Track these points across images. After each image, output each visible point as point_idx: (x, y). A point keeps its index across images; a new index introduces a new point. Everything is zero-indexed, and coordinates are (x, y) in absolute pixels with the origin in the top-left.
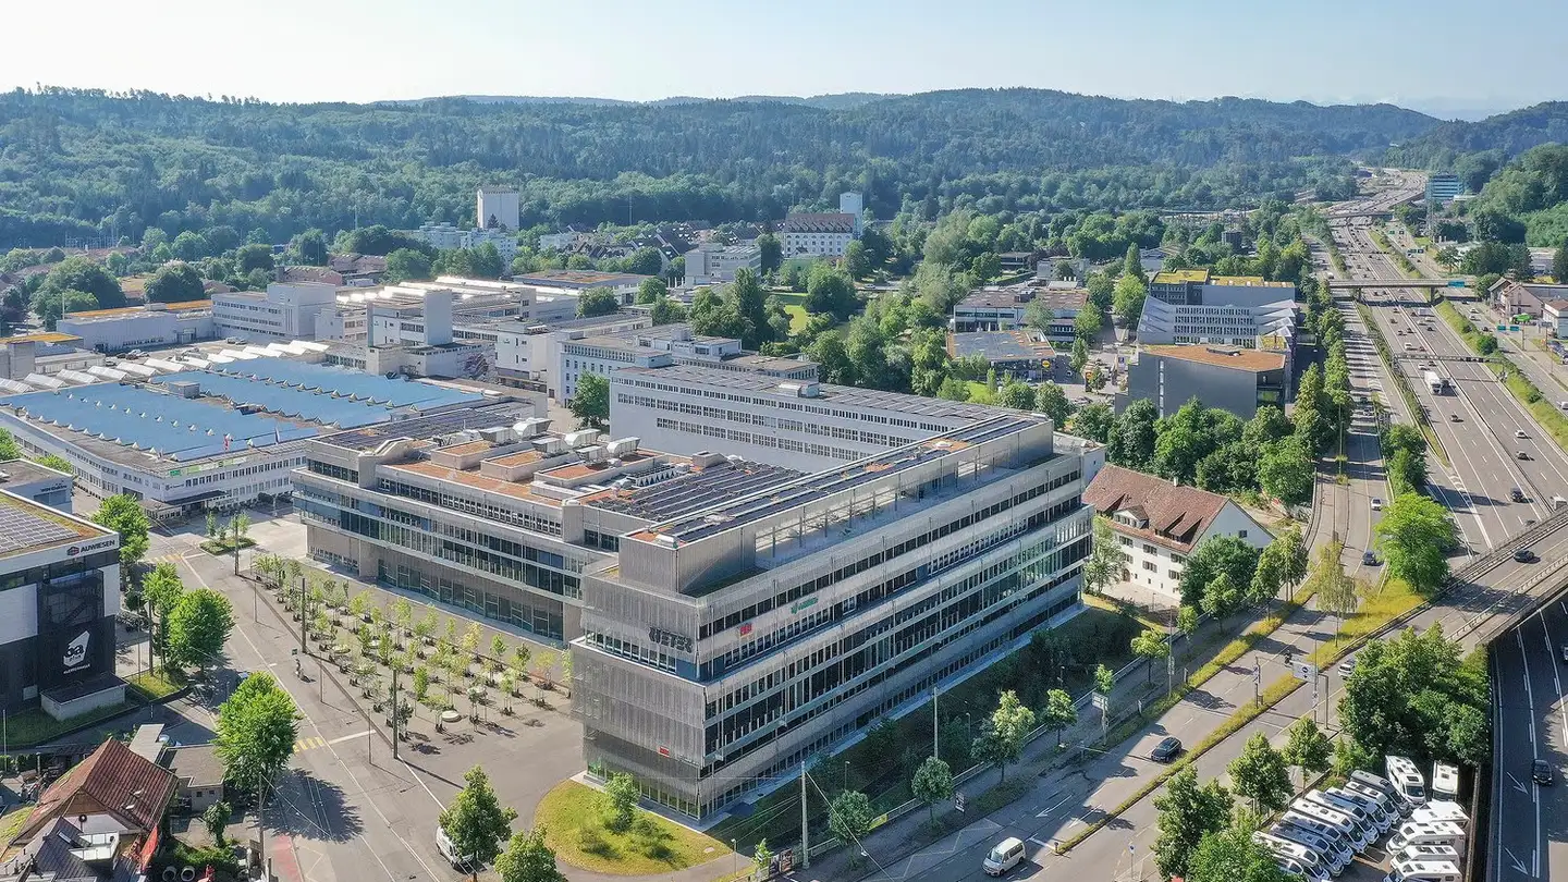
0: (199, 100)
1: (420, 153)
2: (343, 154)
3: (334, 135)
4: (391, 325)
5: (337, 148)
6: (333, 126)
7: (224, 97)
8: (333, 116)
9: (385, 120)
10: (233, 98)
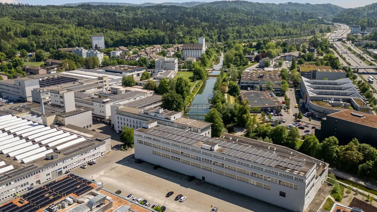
0: (12, 5)
1: (75, 22)
2: (51, 22)
3: (50, 16)
4: (57, 96)
5: (50, 21)
6: (50, 13)
7: (19, 4)
8: (51, 9)
9: (66, 11)
10: (21, 4)
